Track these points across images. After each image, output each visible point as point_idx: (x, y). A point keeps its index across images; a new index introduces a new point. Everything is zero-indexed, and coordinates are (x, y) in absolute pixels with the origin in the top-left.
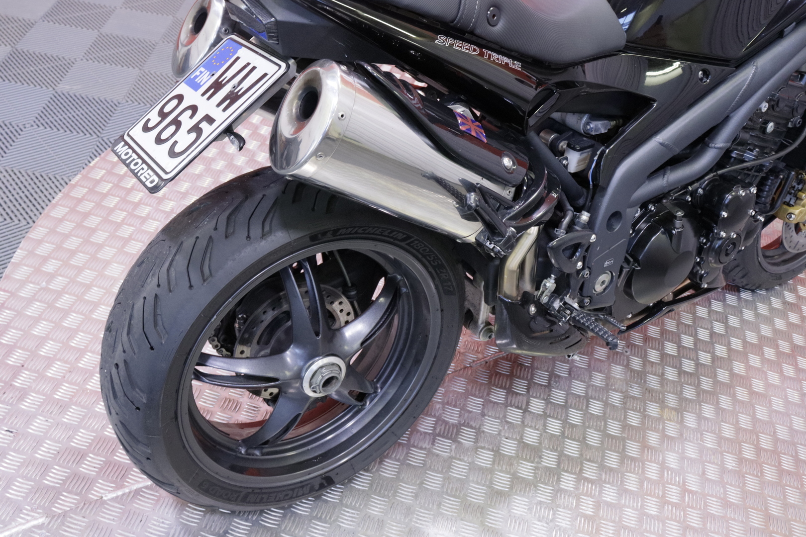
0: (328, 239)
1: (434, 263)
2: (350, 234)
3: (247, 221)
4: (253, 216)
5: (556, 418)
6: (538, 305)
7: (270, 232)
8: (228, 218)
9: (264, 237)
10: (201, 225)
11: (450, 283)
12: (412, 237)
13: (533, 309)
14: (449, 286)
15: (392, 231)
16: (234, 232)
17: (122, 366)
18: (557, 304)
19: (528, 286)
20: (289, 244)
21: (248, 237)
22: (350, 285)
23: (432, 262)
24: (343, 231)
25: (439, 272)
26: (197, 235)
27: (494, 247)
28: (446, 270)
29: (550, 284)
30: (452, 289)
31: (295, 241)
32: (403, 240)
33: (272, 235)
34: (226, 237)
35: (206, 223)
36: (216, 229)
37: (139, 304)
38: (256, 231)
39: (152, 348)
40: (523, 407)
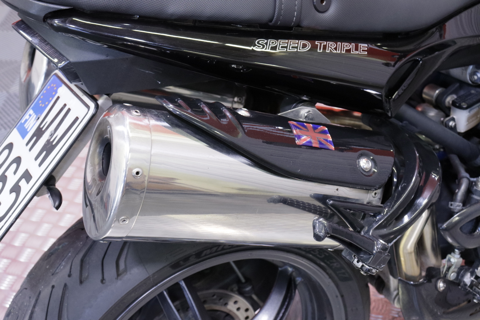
0: (192, 263)
1: (321, 255)
3: (100, 263)
4: (106, 256)
6: (446, 280)
7: (125, 270)
8: (82, 261)
9: (119, 278)
10: (57, 271)
11: (343, 271)
13: (441, 285)
14: (344, 274)
16: (88, 276)
18: (468, 279)
19: (432, 260)
20: (148, 278)
21: (103, 280)
22: (243, 280)
23: (318, 256)
25: (328, 263)
26: (53, 283)
27: (363, 266)
28: (336, 259)
29: (455, 259)
30: (347, 276)
31: (154, 274)
33: (128, 273)
34: (81, 282)
35: (62, 267)
36: (70, 276)
38: (110, 271)
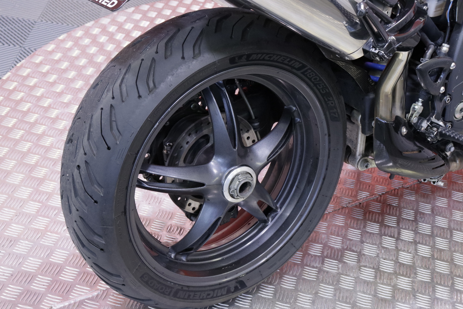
0: (242, 63)
1: (323, 91)
2: (259, 60)
3: (181, 46)
4: (185, 42)
5: (425, 245)
6: (409, 125)
7: (200, 53)
8: (167, 44)
9: (195, 58)
10: (144, 52)
11: (335, 110)
12: (306, 66)
13: (404, 131)
14: (334, 113)
15: (291, 60)
16: (171, 54)
17: (83, 166)
18: (425, 125)
19: (398, 112)
20: (214, 64)
21: (183, 58)
22: (254, 118)
23: (321, 90)
24: (254, 57)
25: (326, 100)
26: (142, 58)
27: (379, 52)
28: (332, 97)
29: (418, 106)
30: (337, 116)
31: (219, 61)
32: (299, 69)
33: (202, 55)
34: (166, 58)
35: (148, 50)
36: (157, 52)
37: (97, 114)
38: (189, 53)
39: (109, 148)
40: (396, 236)
